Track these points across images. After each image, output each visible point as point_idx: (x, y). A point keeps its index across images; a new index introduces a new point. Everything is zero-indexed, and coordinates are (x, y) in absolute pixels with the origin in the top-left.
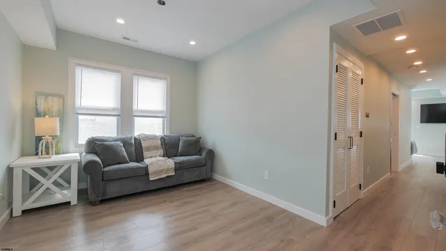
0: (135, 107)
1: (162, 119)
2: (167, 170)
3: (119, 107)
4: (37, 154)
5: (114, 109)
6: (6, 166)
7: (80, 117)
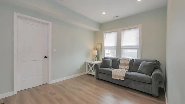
0: (122, 45)
1: (137, 50)
2: (119, 76)
3: (116, 45)
4: (94, 60)
5: (114, 47)
6: (85, 62)
7: (106, 50)
